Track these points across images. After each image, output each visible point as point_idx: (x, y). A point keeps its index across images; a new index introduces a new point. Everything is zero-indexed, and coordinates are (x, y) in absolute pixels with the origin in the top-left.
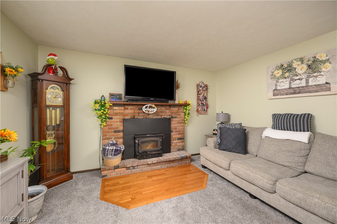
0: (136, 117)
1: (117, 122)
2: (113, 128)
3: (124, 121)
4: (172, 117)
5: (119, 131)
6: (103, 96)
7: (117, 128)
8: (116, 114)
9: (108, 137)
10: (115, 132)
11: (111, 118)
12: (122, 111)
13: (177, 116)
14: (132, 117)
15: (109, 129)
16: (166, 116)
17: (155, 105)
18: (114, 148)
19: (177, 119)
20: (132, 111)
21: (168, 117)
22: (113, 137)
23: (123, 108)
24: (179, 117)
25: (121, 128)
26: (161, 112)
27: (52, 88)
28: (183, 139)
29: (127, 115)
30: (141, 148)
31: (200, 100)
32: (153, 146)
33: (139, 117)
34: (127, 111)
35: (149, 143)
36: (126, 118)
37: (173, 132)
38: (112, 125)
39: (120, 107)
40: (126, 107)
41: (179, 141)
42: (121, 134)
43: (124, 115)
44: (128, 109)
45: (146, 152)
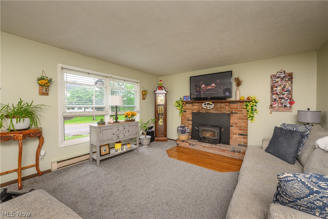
0: (200, 112)
1: (189, 114)
2: (187, 118)
3: (193, 113)
4: (232, 113)
5: (189, 120)
6: (181, 98)
7: (189, 118)
8: (188, 109)
9: (184, 123)
10: (187, 120)
11: (186, 112)
12: (191, 107)
13: (238, 112)
14: (198, 111)
15: (184, 118)
16: (225, 112)
17: (212, 102)
18: (181, 129)
19: (238, 115)
20: (198, 107)
21: (228, 112)
22: (186, 123)
23: (191, 105)
24: (240, 113)
25: (191, 118)
26: (221, 108)
27: (160, 96)
28: (247, 135)
29: (194, 110)
30: (202, 134)
31: (277, 94)
32: (212, 135)
33: (202, 112)
34: (194, 107)
35: (208, 132)
36: (194, 111)
37: (232, 126)
38: (186, 116)
39: (190, 105)
40: (194, 104)
41: (240, 136)
42: (191, 122)
43: (192, 110)
44: (195, 106)
45: (204, 138)
